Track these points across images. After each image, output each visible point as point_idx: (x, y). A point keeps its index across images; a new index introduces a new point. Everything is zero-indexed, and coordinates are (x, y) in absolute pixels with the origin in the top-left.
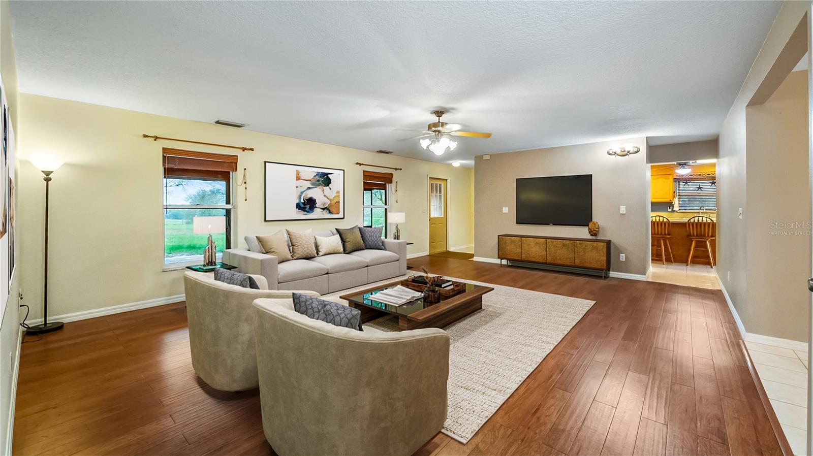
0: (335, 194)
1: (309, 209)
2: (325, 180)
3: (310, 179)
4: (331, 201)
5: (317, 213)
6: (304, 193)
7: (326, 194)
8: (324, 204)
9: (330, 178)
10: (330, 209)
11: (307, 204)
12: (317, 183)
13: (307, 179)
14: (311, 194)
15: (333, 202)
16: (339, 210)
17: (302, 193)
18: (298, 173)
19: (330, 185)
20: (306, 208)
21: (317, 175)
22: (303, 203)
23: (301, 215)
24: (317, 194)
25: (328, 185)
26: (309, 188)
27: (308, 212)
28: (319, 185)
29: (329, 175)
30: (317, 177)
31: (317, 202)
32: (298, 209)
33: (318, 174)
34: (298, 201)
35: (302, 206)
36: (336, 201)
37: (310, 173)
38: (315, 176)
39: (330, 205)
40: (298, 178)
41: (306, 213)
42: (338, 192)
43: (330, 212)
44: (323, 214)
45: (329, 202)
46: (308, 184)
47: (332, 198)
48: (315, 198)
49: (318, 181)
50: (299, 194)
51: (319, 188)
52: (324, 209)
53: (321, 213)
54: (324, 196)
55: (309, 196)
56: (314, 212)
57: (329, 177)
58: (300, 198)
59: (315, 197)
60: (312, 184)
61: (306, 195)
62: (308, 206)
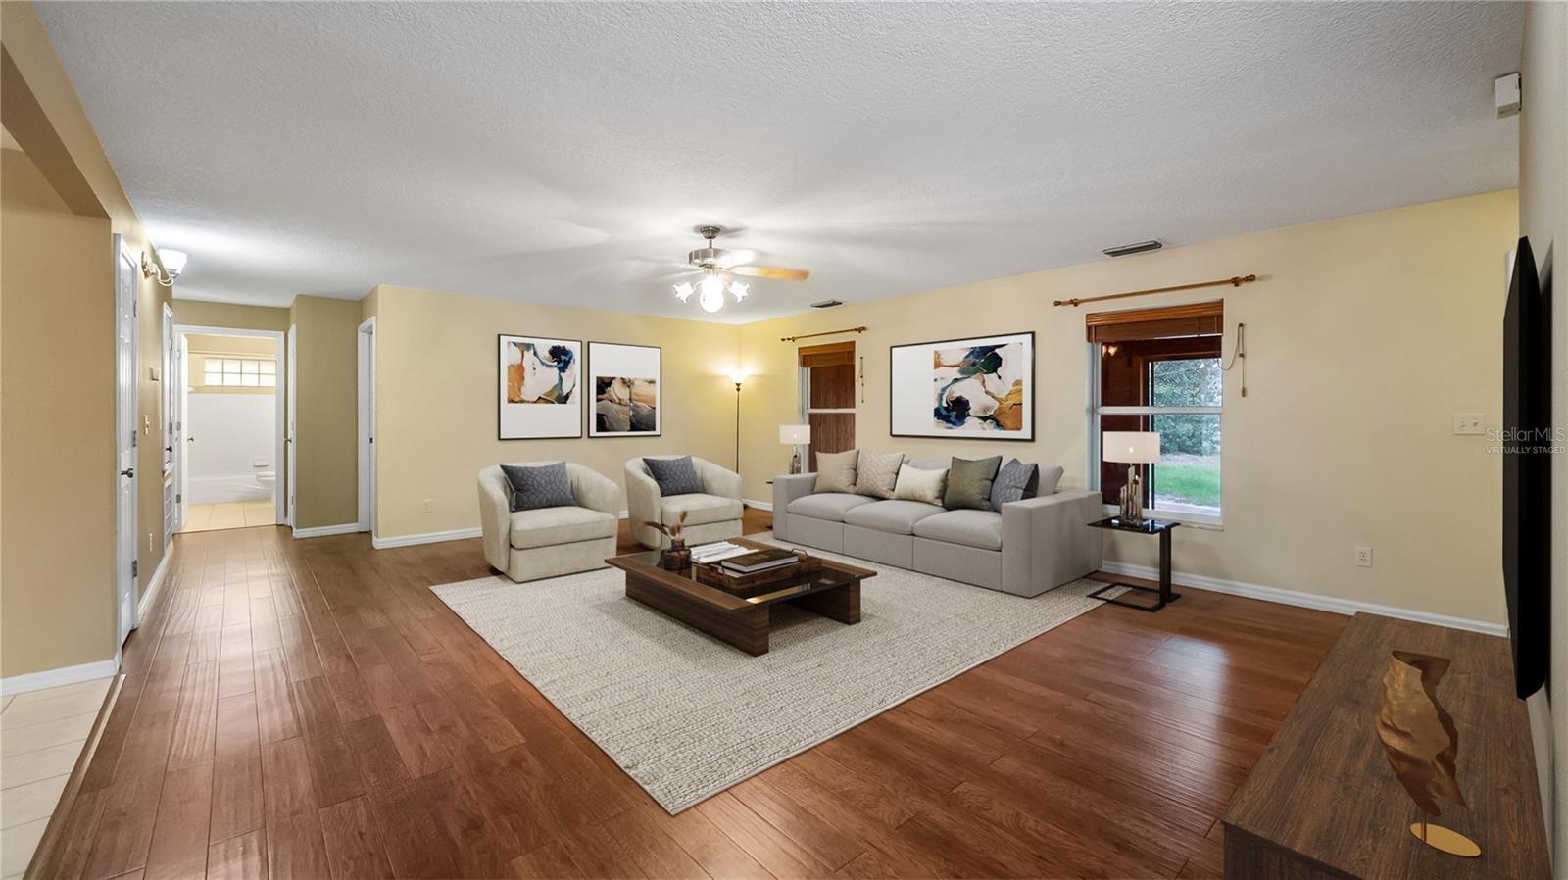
0: (1010, 388)
1: (956, 418)
2: (987, 360)
3: (956, 363)
4: (1000, 404)
5: (972, 427)
6: (947, 390)
7: (989, 389)
8: (986, 409)
9: (1000, 355)
10: (999, 419)
11: (953, 409)
12: (972, 368)
13: (952, 364)
14: (961, 390)
15: (1005, 404)
16: (1021, 421)
17: (944, 390)
18: (937, 354)
19: (999, 370)
20: (950, 416)
21: (972, 353)
22: (945, 408)
23: (942, 429)
24: (971, 390)
25: (995, 371)
26: (956, 380)
27: (954, 424)
28: (975, 373)
29: (997, 350)
30: (971, 357)
31: (971, 405)
32: (938, 419)
33: (974, 351)
34: (937, 405)
35: (944, 412)
36: (1013, 402)
37: (957, 352)
38: (967, 356)
39: (1000, 411)
40: (937, 365)
41: (950, 425)
42: (1018, 383)
43: (999, 425)
44: (984, 429)
45: (996, 405)
46: (955, 373)
47: (1003, 396)
48: (967, 398)
49: (974, 364)
50: (939, 391)
51: (976, 379)
52: (985, 419)
53: (978, 426)
54: (987, 392)
55: (956, 395)
56: (965, 425)
57: (996, 354)
58: (941, 399)
59: (966, 396)
60: (962, 372)
61: (951, 394)
62: (954, 414)
